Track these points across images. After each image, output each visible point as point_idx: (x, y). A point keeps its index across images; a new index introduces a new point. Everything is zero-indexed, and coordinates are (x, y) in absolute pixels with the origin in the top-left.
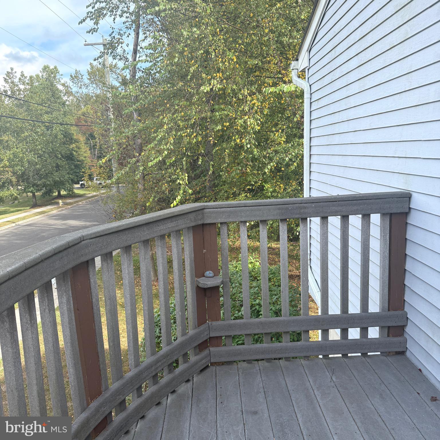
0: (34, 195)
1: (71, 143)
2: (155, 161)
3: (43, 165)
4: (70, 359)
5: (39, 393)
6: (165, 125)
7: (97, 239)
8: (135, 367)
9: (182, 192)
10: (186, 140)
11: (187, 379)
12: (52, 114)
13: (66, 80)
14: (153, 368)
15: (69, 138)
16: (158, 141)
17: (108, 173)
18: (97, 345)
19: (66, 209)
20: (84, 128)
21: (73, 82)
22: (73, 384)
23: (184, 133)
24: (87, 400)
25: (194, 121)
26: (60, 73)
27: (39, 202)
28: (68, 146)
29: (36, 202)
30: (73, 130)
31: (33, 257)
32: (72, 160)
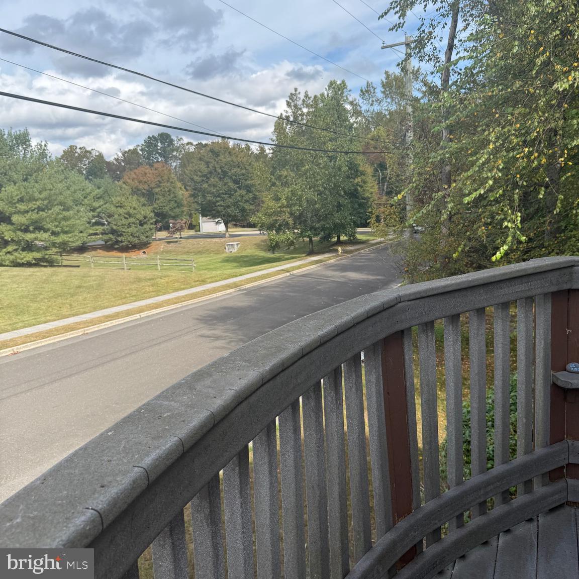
0: (311, 240)
1: (356, 176)
2: (473, 196)
3: (322, 205)
4: (376, 458)
5: (340, 496)
6: (491, 144)
7: (418, 301)
8: (457, 485)
9: (510, 239)
10: (522, 163)
11: (529, 518)
12: (336, 141)
13: (355, 96)
14: (482, 492)
15: (354, 170)
16: (479, 167)
17: (400, 213)
18: (410, 444)
19: (346, 258)
20: (372, 156)
21: (363, 98)
22: (377, 492)
23: (518, 154)
24: (394, 517)
25: (536, 134)
26: (349, 88)
27: (316, 249)
28: (352, 180)
29: (313, 249)
30: (360, 160)
31: (345, 319)
32: (356, 198)
